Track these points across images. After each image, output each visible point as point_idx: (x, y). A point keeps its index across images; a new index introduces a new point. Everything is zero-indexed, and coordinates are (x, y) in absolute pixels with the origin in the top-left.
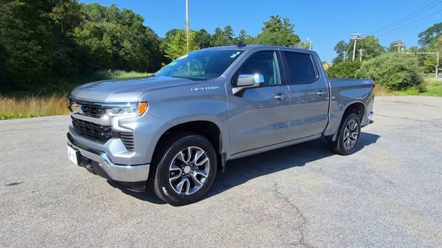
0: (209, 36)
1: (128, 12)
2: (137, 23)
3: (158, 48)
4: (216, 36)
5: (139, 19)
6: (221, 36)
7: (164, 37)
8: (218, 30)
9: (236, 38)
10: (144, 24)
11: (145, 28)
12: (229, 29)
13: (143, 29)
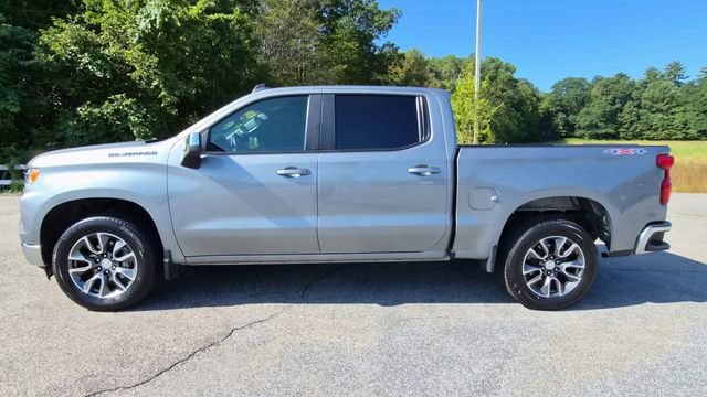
0: (632, 85)
1: (493, 61)
2: (503, 75)
3: (535, 108)
4: (646, 83)
5: (507, 69)
6: (658, 82)
7: (549, 91)
8: (652, 74)
9: (691, 84)
10: (515, 76)
11: (516, 81)
12: (675, 69)
13: (512, 83)
